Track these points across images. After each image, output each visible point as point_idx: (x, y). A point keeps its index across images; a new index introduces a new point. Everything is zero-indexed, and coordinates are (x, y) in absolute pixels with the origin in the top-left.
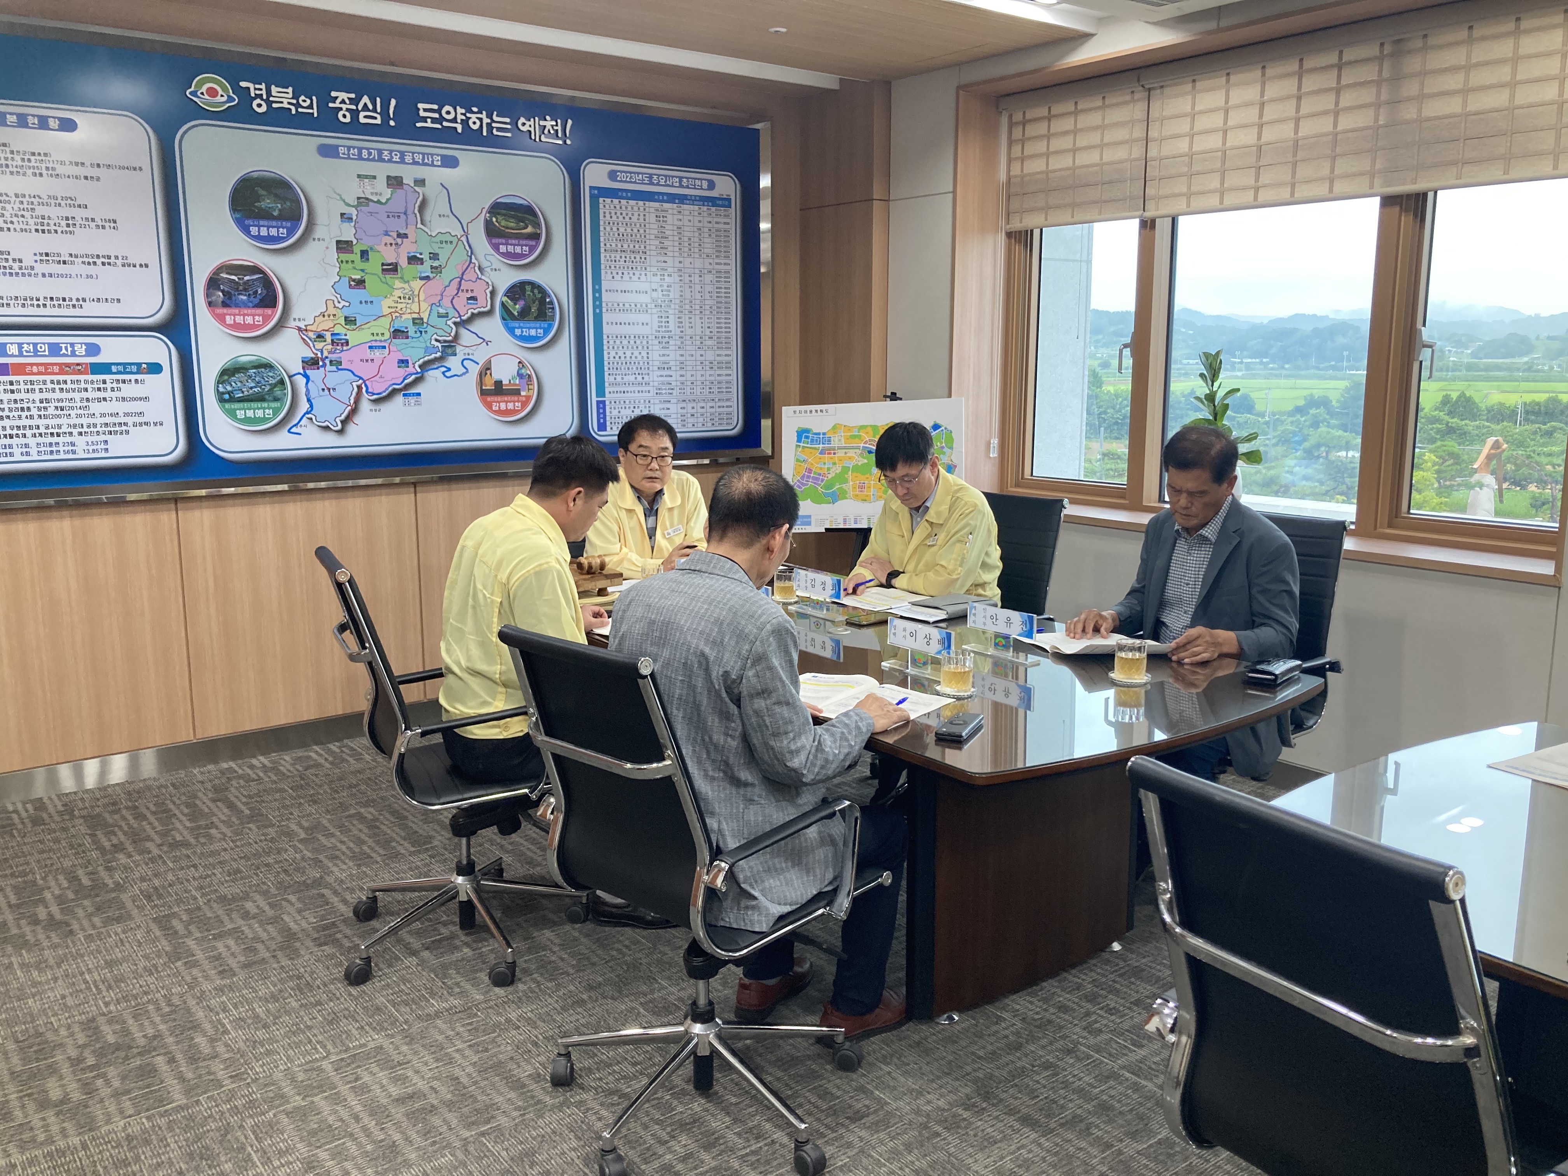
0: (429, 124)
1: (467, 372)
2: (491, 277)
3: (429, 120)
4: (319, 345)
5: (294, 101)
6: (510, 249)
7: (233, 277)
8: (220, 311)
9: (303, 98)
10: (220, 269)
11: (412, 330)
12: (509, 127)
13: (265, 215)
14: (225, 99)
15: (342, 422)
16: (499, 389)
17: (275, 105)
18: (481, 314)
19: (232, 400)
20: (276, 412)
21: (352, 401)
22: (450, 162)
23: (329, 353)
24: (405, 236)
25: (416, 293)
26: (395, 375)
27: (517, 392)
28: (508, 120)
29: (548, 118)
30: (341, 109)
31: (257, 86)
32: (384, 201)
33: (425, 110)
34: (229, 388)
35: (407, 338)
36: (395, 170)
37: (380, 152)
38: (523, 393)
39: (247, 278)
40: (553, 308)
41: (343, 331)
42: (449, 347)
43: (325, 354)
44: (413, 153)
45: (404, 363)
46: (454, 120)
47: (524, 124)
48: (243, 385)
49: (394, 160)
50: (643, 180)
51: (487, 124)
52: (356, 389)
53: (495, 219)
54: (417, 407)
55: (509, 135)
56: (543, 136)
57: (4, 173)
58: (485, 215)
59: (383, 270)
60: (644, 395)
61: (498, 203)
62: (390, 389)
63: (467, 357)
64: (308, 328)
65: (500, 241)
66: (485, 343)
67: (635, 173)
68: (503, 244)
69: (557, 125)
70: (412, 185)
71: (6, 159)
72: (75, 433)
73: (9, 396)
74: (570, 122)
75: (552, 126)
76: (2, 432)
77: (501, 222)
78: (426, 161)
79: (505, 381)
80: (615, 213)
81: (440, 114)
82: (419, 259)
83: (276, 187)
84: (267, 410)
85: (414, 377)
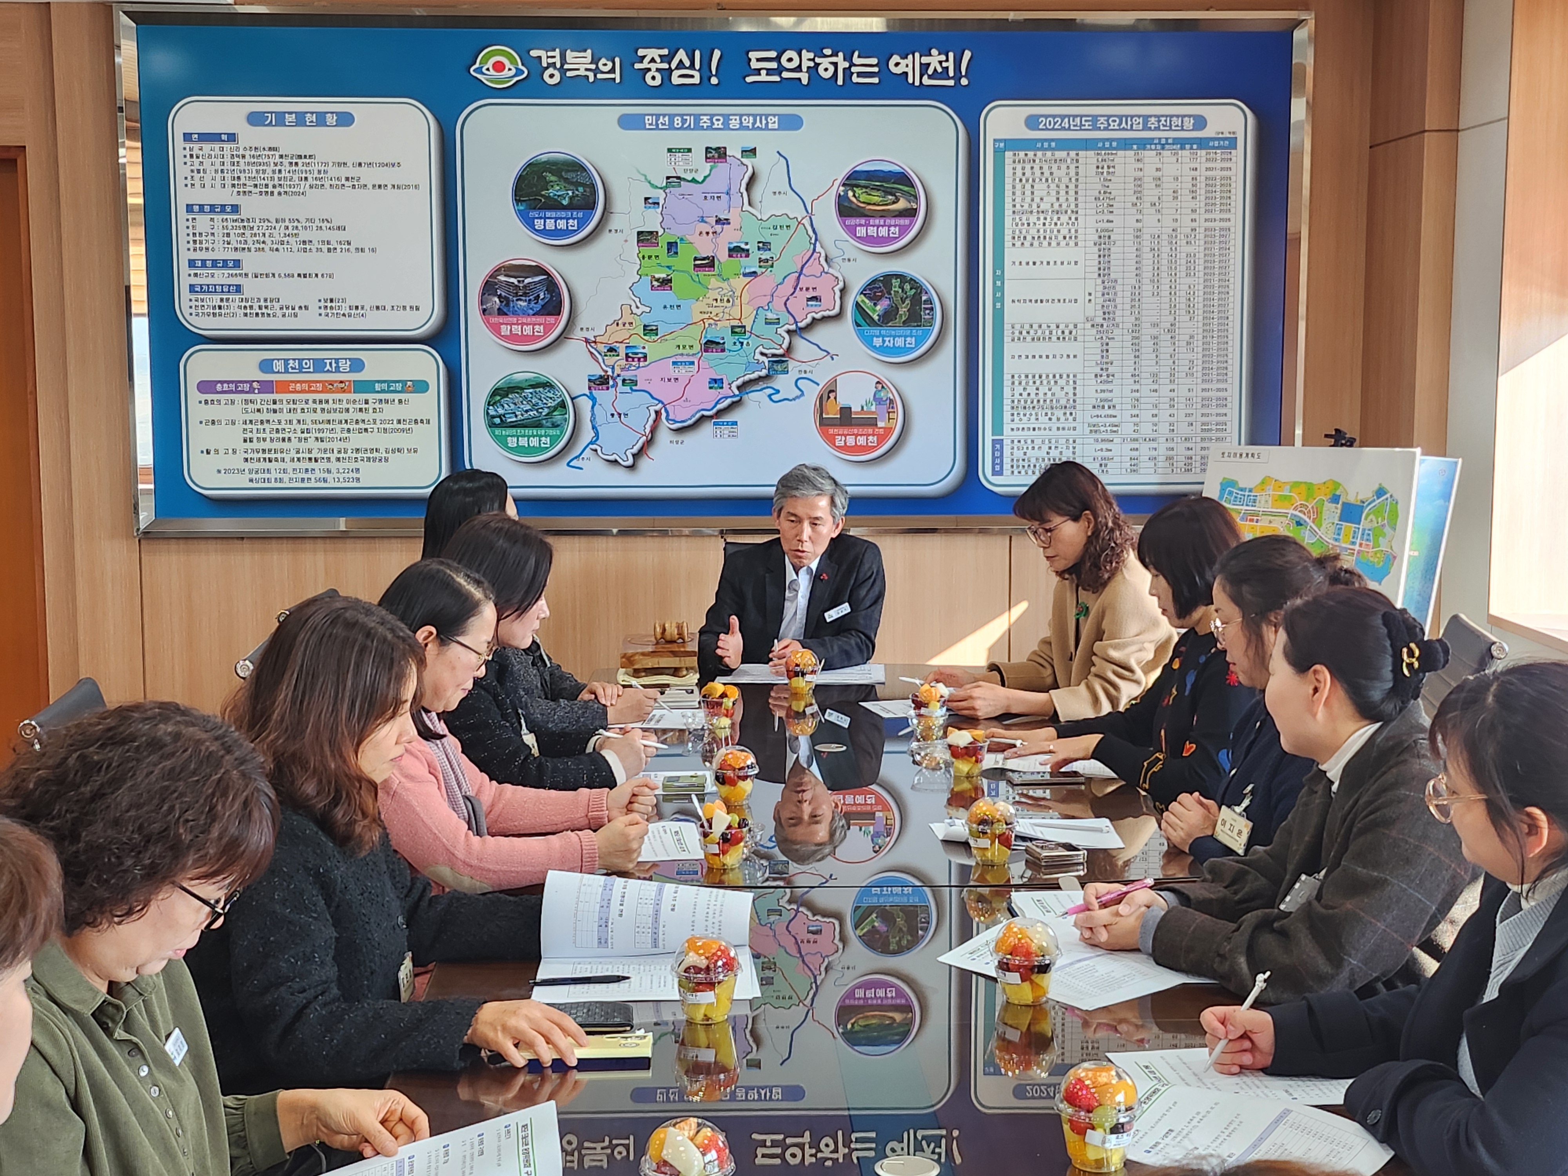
0: (763, 77)
1: (803, 394)
2: (842, 269)
3: (763, 72)
4: (610, 360)
5: (593, 67)
6: (872, 231)
8: (495, 320)
9: (603, 61)
10: (497, 271)
11: (729, 341)
12: (876, 69)
13: (554, 205)
14: (514, 71)
15: (634, 455)
17: (569, 74)
18: (824, 319)
19: (504, 424)
20: (554, 440)
21: (648, 430)
22: (791, 123)
23: (622, 369)
24: (727, 221)
25: (738, 293)
26: (704, 399)
27: (873, 423)
28: (874, 61)
29: (934, 52)
30: (649, 70)
31: (550, 54)
32: (700, 180)
33: (758, 60)
34: (501, 411)
35: (723, 350)
36: (716, 139)
37: (697, 118)
38: (881, 424)
40: (932, 309)
42: (779, 362)
43: (617, 371)
44: (741, 116)
45: (716, 383)
46: (799, 69)
47: (897, 64)
48: (517, 407)
49: (715, 126)
50: (1081, 125)
51: (844, 69)
52: (653, 415)
53: (850, 194)
54: (734, 439)
55: (876, 80)
56: (925, 77)
57: (272, 179)
58: (837, 189)
59: (695, 266)
60: (1066, 432)
61: (856, 172)
62: (698, 416)
63: (803, 375)
64: (598, 339)
65: (858, 221)
66: (829, 357)
67: (1069, 116)
68: (861, 225)
69: (947, 60)
70: (739, 156)
71: (276, 164)
72: (333, 459)
73: (271, 416)
74: (967, 55)
75: (940, 62)
76: (261, 455)
77: (859, 197)
78: (758, 124)
79: (856, 408)
80: (1033, 174)
81: (779, 63)
82: (743, 250)
83: (568, 171)
84: (543, 439)
85: (729, 401)
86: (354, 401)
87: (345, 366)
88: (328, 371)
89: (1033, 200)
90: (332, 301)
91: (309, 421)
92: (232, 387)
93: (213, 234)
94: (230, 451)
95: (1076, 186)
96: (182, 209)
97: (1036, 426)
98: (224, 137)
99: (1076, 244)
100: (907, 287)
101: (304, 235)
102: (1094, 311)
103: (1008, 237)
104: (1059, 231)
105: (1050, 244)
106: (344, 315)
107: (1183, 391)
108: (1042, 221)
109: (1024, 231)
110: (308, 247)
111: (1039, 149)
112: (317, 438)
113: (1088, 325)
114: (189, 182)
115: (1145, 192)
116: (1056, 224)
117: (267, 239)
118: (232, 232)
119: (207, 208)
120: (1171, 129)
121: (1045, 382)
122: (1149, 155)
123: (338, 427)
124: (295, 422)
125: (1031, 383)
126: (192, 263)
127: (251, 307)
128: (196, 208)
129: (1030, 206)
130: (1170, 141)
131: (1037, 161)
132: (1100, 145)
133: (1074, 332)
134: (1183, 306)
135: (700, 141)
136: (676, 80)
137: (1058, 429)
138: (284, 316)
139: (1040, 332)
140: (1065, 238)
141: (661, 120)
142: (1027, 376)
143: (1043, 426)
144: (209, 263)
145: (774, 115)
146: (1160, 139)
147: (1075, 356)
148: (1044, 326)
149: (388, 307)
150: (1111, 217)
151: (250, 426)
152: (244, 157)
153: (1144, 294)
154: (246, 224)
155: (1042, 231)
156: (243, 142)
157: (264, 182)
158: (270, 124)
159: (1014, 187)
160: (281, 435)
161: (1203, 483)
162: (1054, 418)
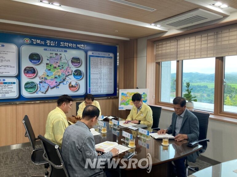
0: (62, 45)
1: (67, 84)
2: (72, 69)
4: (42, 80)
6: (75, 65)
7: (28, 69)
8: (26, 74)
9: (42, 41)
10: (26, 68)
11: (58, 77)
12: (76, 46)
14: (29, 42)
15: (45, 92)
16: (72, 86)
17: (37, 43)
19: (27, 88)
20: (34, 90)
21: (47, 88)
23: (44, 81)
25: (59, 71)
26: (55, 84)
29: (82, 45)
30: (48, 43)
31: (34, 40)
32: (54, 57)
34: (27, 86)
36: (56, 52)
37: (54, 50)
38: (76, 87)
39: (31, 69)
40: (82, 74)
41: (46, 77)
42: (64, 80)
44: (59, 50)
45: (56, 82)
46: (67, 45)
48: (29, 86)
51: (72, 45)
53: (73, 60)
54: (58, 89)
59: (54, 68)
61: (73, 57)
62: (54, 86)
63: (67, 81)
64: (41, 77)
65: (74, 63)
66: (70, 79)
67: (96, 53)
70: (59, 55)
74: (86, 45)
81: (64, 44)
82: (60, 66)
83: (37, 55)
85: (58, 85)
86: (3, 85)
87: (2, 80)
100: (79, 71)
111: (94, 57)
130: (106, 57)
132: (100, 57)
141: (49, 50)
145: (64, 50)
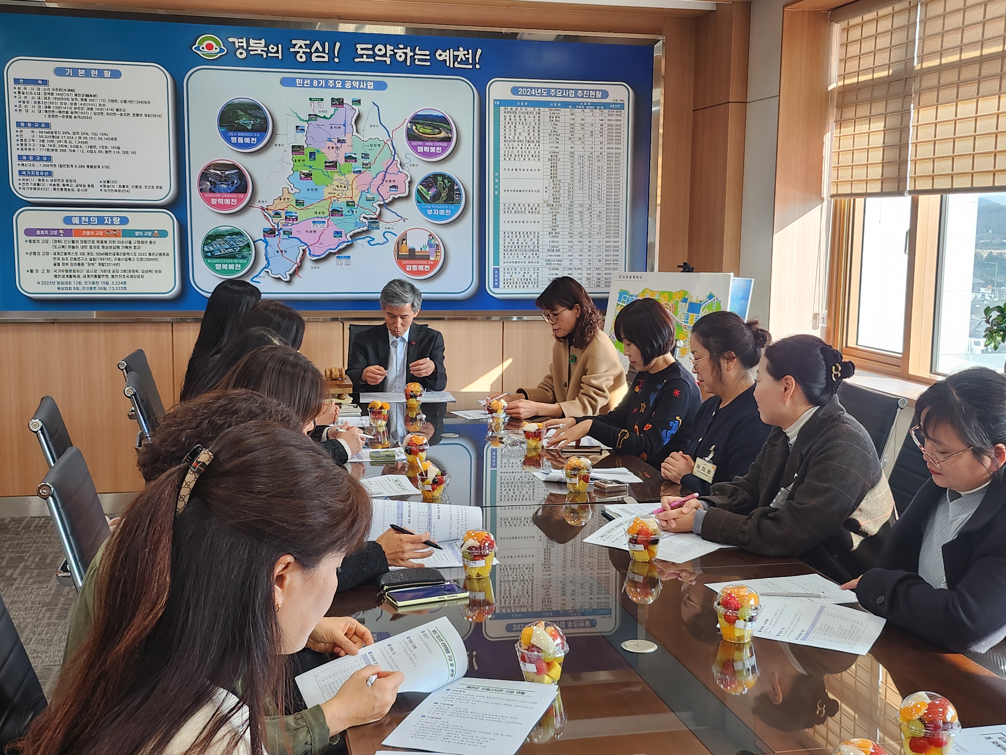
0: (365, 59)
1: (388, 241)
2: (409, 171)
3: (365, 56)
4: (276, 220)
5: (266, 49)
6: (426, 149)
7: (218, 172)
8: (208, 195)
9: (272, 46)
10: (209, 166)
11: (345, 210)
12: (428, 57)
13: (243, 129)
14: (218, 50)
15: (290, 275)
16: (412, 255)
17: (251, 53)
18: (400, 198)
19: (213, 257)
20: (243, 266)
22: (380, 86)
23: (283, 226)
24: (344, 141)
25: (350, 183)
26: (331, 243)
27: (427, 258)
28: (428, 53)
29: (461, 49)
30: (299, 52)
31: (240, 40)
33: (362, 49)
34: (211, 249)
35: (342, 215)
36: (337, 94)
37: (327, 81)
38: (431, 259)
39: (227, 173)
40: (460, 194)
41: (294, 210)
42: (374, 222)
43: (280, 226)
44: (352, 81)
45: (338, 234)
46: (385, 55)
47: (440, 55)
48: (220, 246)
49: (337, 86)
50: (542, 93)
51: (411, 56)
52: (301, 252)
53: (414, 127)
54: (347, 266)
55: (429, 64)
56: (456, 63)
57: (70, 108)
58: (407, 124)
59: (325, 166)
60: (534, 264)
61: (417, 115)
62: (327, 252)
63: (388, 230)
64: (269, 208)
65: (418, 143)
66: (402, 220)
67: (535, 88)
68: (420, 146)
69: (468, 54)
70: (351, 105)
71: (73, 100)
72: (110, 276)
73: (71, 250)
74: (479, 51)
75: (464, 55)
76: (65, 274)
77: (420, 129)
78: (362, 86)
79: (418, 249)
80: (515, 120)
81: (374, 51)
82: (353, 157)
83: (250, 109)
84: (237, 265)
85: (345, 244)
86: (123, 242)
87: (117, 221)
88: (107, 224)
89: (515, 134)
90: (108, 182)
91: (95, 254)
92: (47, 232)
93: (33, 140)
94: (46, 271)
95: (539, 128)
96: (14, 125)
97: (517, 261)
98: (40, 82)
99: (539, 160)
100: (446, 181)
101: (91, 143)
102: (548, 196)
103: (502, 155)
104: (529, 152)
105: (524, 159)
106: (116, 191)
107: (595, 242)
108: (520, 146)
109: (510, 152)
110: (93, 150)
111: (518, 106)
112: (100, 264)
113: (545, 205)
114: (18, 108)
115: (576, 132)
116: (528, 148)
117: (68, 144)
118: (45, 140)
119: (29, 125)
120: (589, 98)
121: (522, 236)
122: (577, 111)
123: (113, 257)
124: (86, 254)
125: (514, 237)
126: (20, 157)
127: (58, 185)
128: (23, 124)
129: (514, 137)
130: (589, 104)
131: (518, 112)
132: (552, 105)
133: (538, 209)
134: (596, 195)
135: (328, 94)
136: (314, 59)
137: (529, 262)
138: (78, 190)
139: (519, 208)
140: (532, 156)
141: (306, 82)
142: (512, 233)
143: (521, 261)
144: (31, 158)
145: (371, 81)
146: (583, 102)
147: (538, 222)
148: (522, 205)
149: (143, 187)
150: (557, 145)
151: (58, 256)
152: (52, 94)
153: (575, 188)
154: (54, 135)
155: (520, 152)
156: (52, 85)
157: (66, 110)
158: (69, 75)
159: (505, 127)
160: (77, 262)
161: (609, 293)
162: (527, 257)
